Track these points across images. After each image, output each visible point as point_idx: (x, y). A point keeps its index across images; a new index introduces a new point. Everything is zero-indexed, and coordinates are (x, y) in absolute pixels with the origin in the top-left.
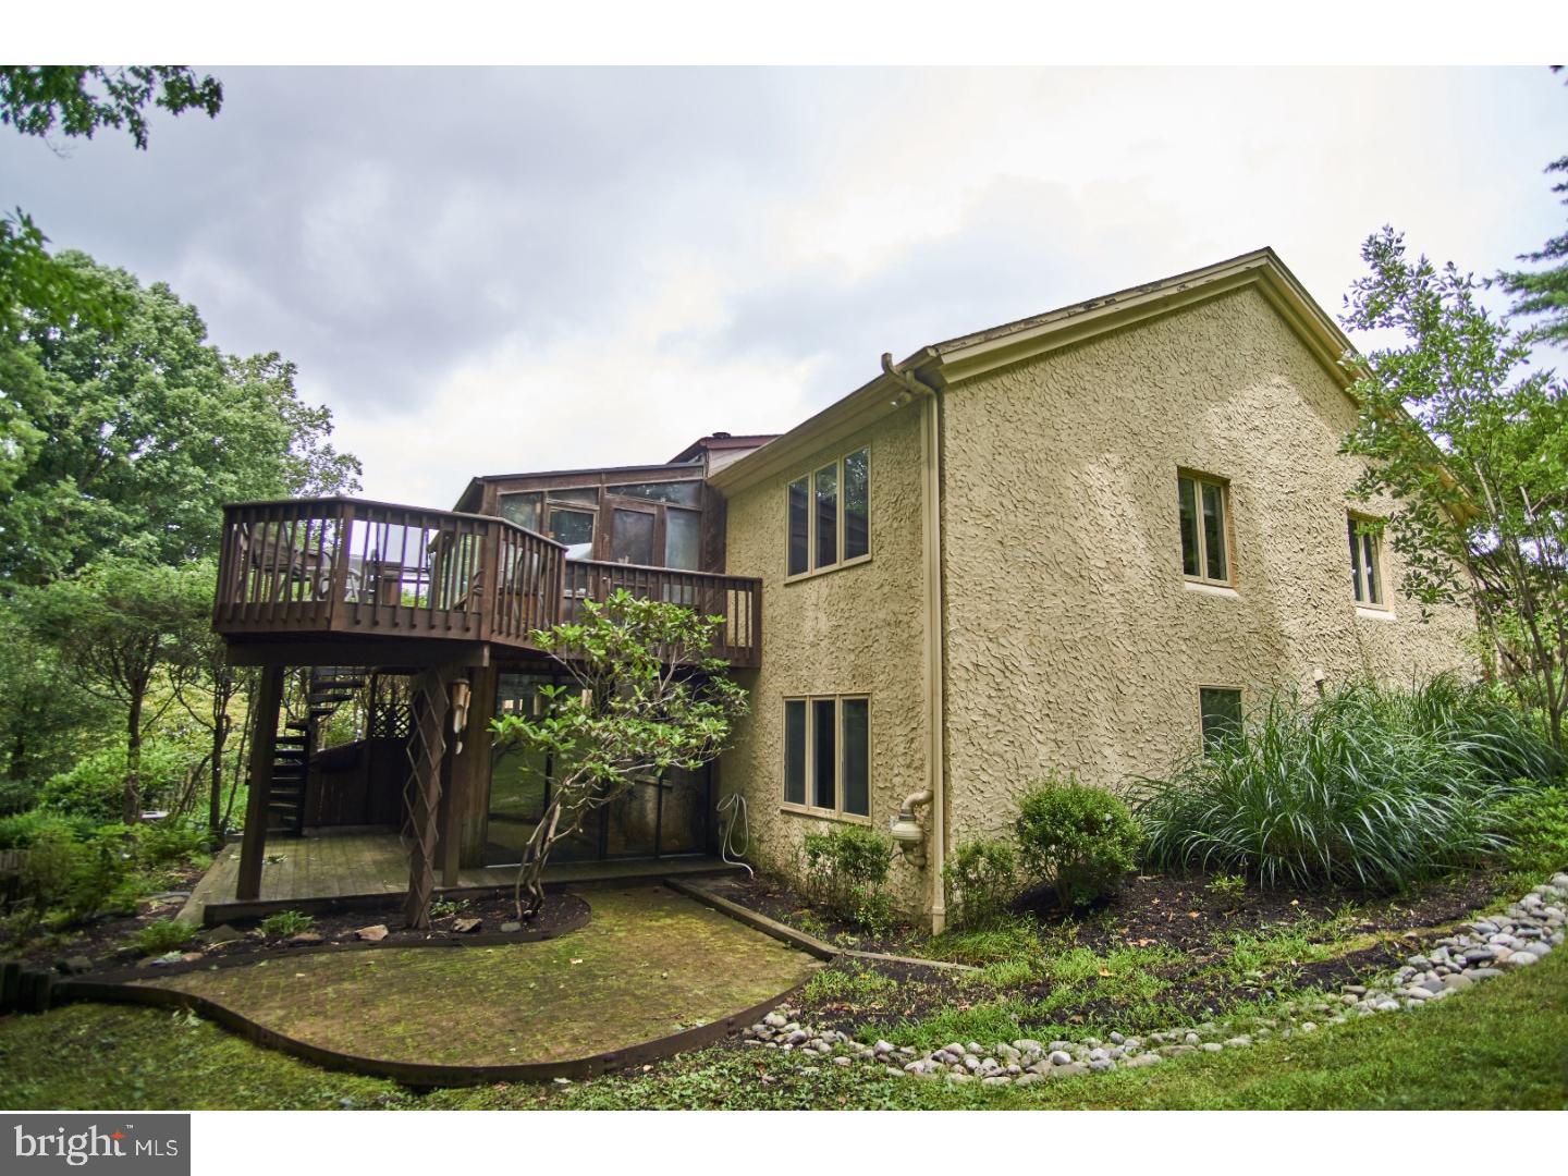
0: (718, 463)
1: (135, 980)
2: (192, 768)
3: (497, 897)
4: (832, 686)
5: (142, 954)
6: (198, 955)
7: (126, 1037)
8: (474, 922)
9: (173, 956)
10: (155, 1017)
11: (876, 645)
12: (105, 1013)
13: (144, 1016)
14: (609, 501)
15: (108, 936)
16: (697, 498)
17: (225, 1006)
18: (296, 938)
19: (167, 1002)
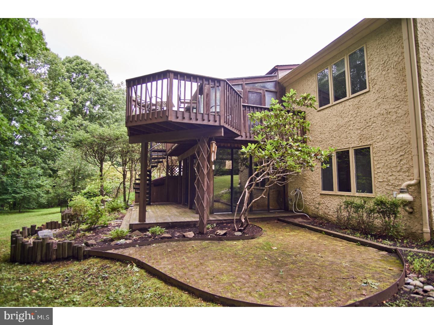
0: (281, 74)
1: (111, 249)
2: (117, 187)
3: (223, 223)
4: (347, 145)
5: (112, 240)
6: (131, 241)
7: (111, 274)
8: (224, 232)
9: (122, 241)
10: (121, 265)
11: (374, 124)
12: (102, 263)
13: (116, 265)
14: (246, 88)
15: (100, 233)
16: (275, 87)
17: (146, 263)
18: (163, 236)
19: (125, 260)
